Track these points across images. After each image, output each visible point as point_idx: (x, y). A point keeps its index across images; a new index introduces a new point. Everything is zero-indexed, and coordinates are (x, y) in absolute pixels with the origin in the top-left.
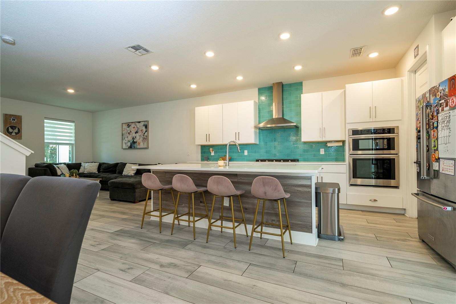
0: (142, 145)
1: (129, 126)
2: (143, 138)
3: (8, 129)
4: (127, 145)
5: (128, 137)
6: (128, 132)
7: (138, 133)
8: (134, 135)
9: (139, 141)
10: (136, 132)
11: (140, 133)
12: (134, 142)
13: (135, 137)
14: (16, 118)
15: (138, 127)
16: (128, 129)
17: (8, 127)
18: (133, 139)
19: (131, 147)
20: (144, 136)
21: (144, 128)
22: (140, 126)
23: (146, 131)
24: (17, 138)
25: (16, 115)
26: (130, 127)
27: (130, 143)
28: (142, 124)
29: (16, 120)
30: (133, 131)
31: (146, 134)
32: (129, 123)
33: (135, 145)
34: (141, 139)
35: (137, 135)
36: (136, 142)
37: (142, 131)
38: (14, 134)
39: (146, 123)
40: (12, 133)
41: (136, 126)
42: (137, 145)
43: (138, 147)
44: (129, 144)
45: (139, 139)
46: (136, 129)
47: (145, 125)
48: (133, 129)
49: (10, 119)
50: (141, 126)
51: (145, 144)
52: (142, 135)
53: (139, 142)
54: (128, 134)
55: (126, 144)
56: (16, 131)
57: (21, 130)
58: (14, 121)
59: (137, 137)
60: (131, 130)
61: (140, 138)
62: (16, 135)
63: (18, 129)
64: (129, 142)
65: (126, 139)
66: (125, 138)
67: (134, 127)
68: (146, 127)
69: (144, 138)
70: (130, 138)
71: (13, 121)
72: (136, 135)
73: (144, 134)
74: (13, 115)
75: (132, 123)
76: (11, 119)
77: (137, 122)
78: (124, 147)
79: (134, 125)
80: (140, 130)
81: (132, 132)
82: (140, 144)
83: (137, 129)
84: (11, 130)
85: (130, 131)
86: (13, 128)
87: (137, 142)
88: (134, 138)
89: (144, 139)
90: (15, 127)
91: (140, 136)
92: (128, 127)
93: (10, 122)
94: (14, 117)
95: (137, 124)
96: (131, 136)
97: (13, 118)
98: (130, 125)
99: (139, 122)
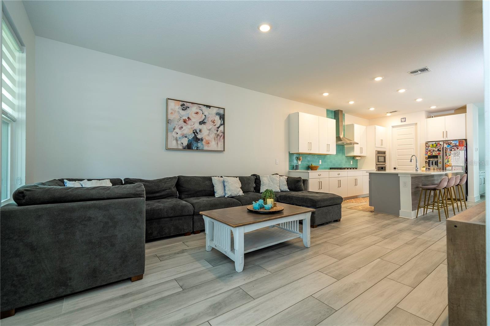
0: (213, 146)
1: (184, 106)
2: (215, 133)
4: (179, 142)
5: (182, 127)
6: (184, 118)
7: (206, 124)
8: (197, 127)
9: (207, 138)
10: (202, 123)
11: (209, 125)
12: (197, 138)
13: (200, 131)
15: (205, 114)
16: (183, 113)
18: (195, 132)
19: (189, 147)
20: (217, 131)
21: (217, 118)
22: (209, 113)
23: (221, 125)
26: (188, 111)
27: (187, 139)
28: (215, 110)
30: (196, 119)
31: (221, 128)
32: (185, 103)
33: (199, 144)
34: (213, 136)
35: (203, 127)
36: (202, 140)
37: (214, 122)
39: (221, 112)
41: (200, 112)
42: (202, 144)
43: (206, 148)
44: (185, 142)
45: (208, 135)
46: (201, 117)
47: (220, 113)
48: (194, 115)
50: (211, 114)
51: (219, 144)
52: (215, 130)
53: (207, 141)
54: (181, 122)
55: (177, 140)
59: (203, 131)
60: (190, 117)
61: (209, 133)
64: (186, 137)
65: (177, 130)
66: (174, 129)
67: (197, 113)
68: (222, 117)
69: (218, 135)
70: (188, 130)
72: (201, 127)
73: (218, 128)
75: (192, 103)
77: (204, 105)
78: (173, 144)
79: (196, 109)
80: (210, 119)
81: (193, 120)
82: (209, 143)
83: (204, 117)
85: (188, 118)
87: (204, 140)
88: (198, 131)
89: (219, 137)
91: (210, 130)
92: (183, 110)
95: (204, 108)
96: (189, 127)
98: (189, 108)
99: (209, 107)
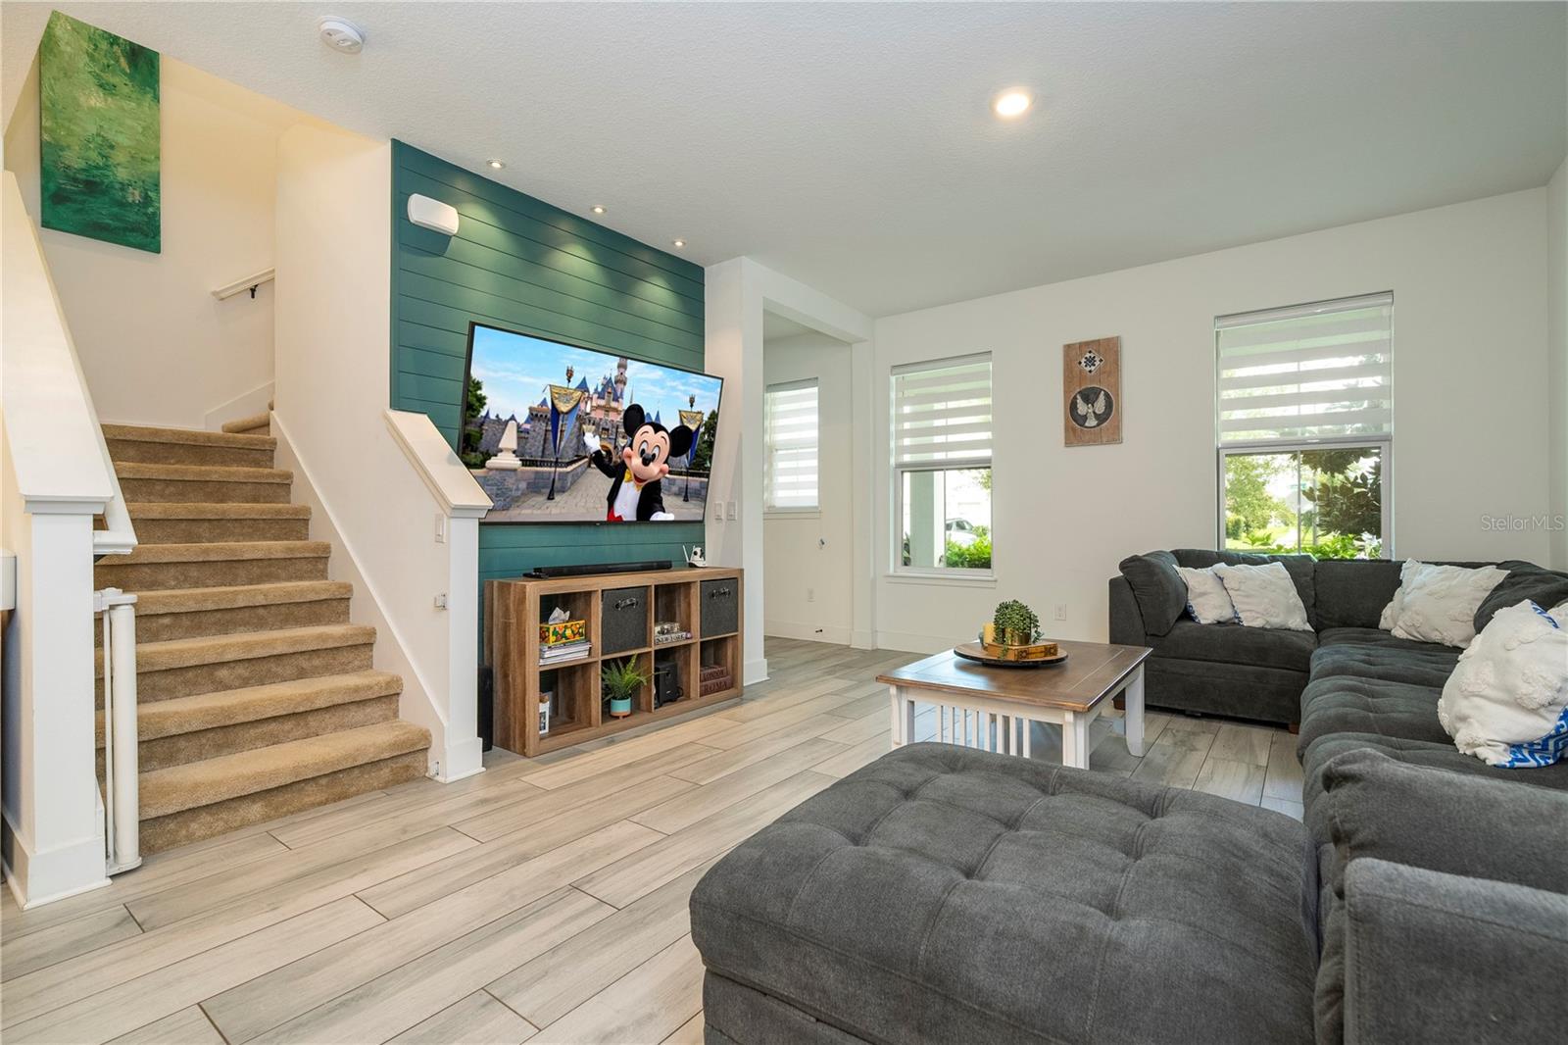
3: (1073, 407)
14: (1098, 352)
17: (1075, 398)
24: (1104, 440)
25: (1099, 341)
29: (1097, 363)
38: (1092, 422)
40: (1085, 418)
49: (1080, 363)
56: (1100, 406)
57: (1117, 401)
58: (1093, 368)
62: (1098, 425)
63: (1107, 396)
71: (1088, 369)
74: (1087, 344)
76: (1083, 360)
84: (1082, 408)
86: (1089, 396)
90: (1096, 392)
93: (1082, 376)
94: (1090, 352)
97: (1088, 355)
